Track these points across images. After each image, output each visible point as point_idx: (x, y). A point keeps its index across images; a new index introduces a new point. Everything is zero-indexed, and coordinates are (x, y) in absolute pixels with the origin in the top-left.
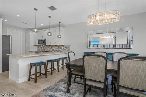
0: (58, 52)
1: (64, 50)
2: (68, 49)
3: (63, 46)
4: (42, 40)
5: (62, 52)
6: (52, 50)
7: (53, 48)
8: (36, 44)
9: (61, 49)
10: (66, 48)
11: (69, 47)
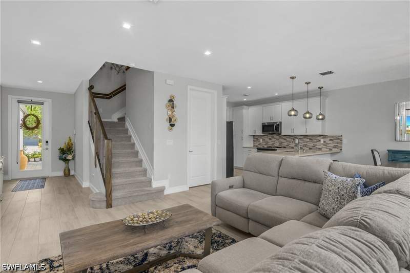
0: (310, 149)
1: (325, 144)
2: (337, 143)
3: (324, 136)
4: (273, 125)
5: (320, 149)
6: (293, 145)
7: (297, 141)
8: (255, 133)
9: (317, 143)
10: (330, 140)
11: (341, 140)
